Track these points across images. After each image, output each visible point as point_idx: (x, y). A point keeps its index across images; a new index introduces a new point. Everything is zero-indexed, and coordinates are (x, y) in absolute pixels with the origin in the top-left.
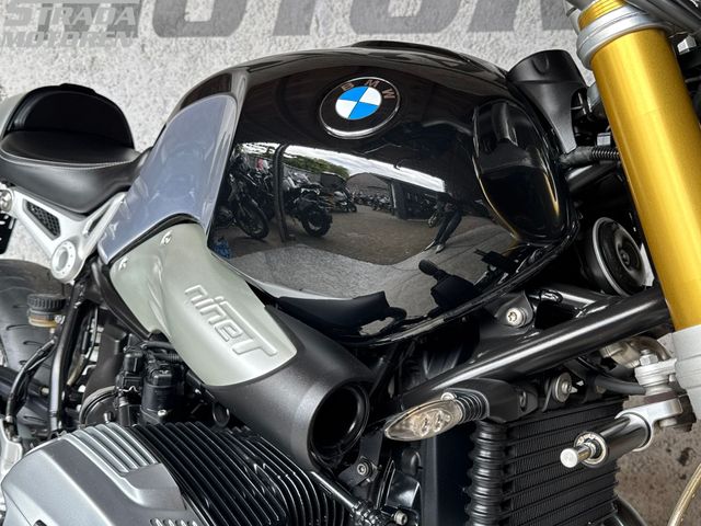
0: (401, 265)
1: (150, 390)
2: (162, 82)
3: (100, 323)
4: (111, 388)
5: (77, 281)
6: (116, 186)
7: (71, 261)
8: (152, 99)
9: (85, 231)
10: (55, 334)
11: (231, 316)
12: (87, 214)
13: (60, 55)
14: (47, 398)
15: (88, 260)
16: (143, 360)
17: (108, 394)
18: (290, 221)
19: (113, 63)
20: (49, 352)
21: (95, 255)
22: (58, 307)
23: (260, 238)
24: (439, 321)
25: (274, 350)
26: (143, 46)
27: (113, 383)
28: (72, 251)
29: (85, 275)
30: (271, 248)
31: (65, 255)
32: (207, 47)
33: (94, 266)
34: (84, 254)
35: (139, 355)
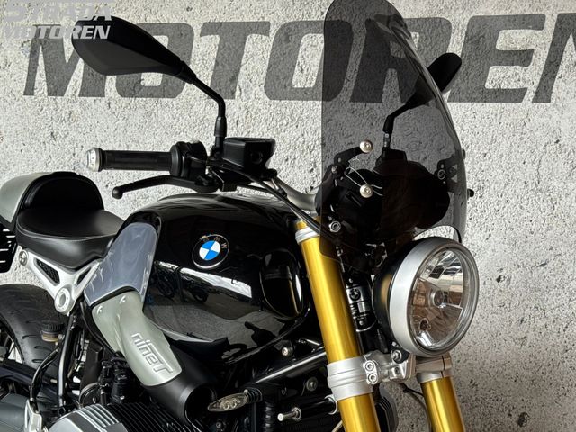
0: (239, 320)
1: (116, 385)
2: (125, 131)
3: (86, 338)
4: (96, 383)
5: (71, 313)
6: (93, 255)
7: (67, 301)
8: (118, 143)
9: (75, 282)
10: (58, 345)
11: (153, 351)
12: (77, 269)
13: (45, 108)
14: (56, 385)
15: (78, 300)
16: (112, 370)
17: (94, 387)
18: (185, 292)
19: (86, 116)
20: (56, 357)
21: (81, 298)
22: (60, 329)
23: (170, 297)
24: (258, 351)
25: (171, 369)
26: (109, 104)
27: (96, 381)
28: (68, 295)
29: (76, 309)
30: (176, 304)
31: (63, 297)
32: (159, 106)
33: (81, 304)
34: (75, 296)
35: (110, 367)
